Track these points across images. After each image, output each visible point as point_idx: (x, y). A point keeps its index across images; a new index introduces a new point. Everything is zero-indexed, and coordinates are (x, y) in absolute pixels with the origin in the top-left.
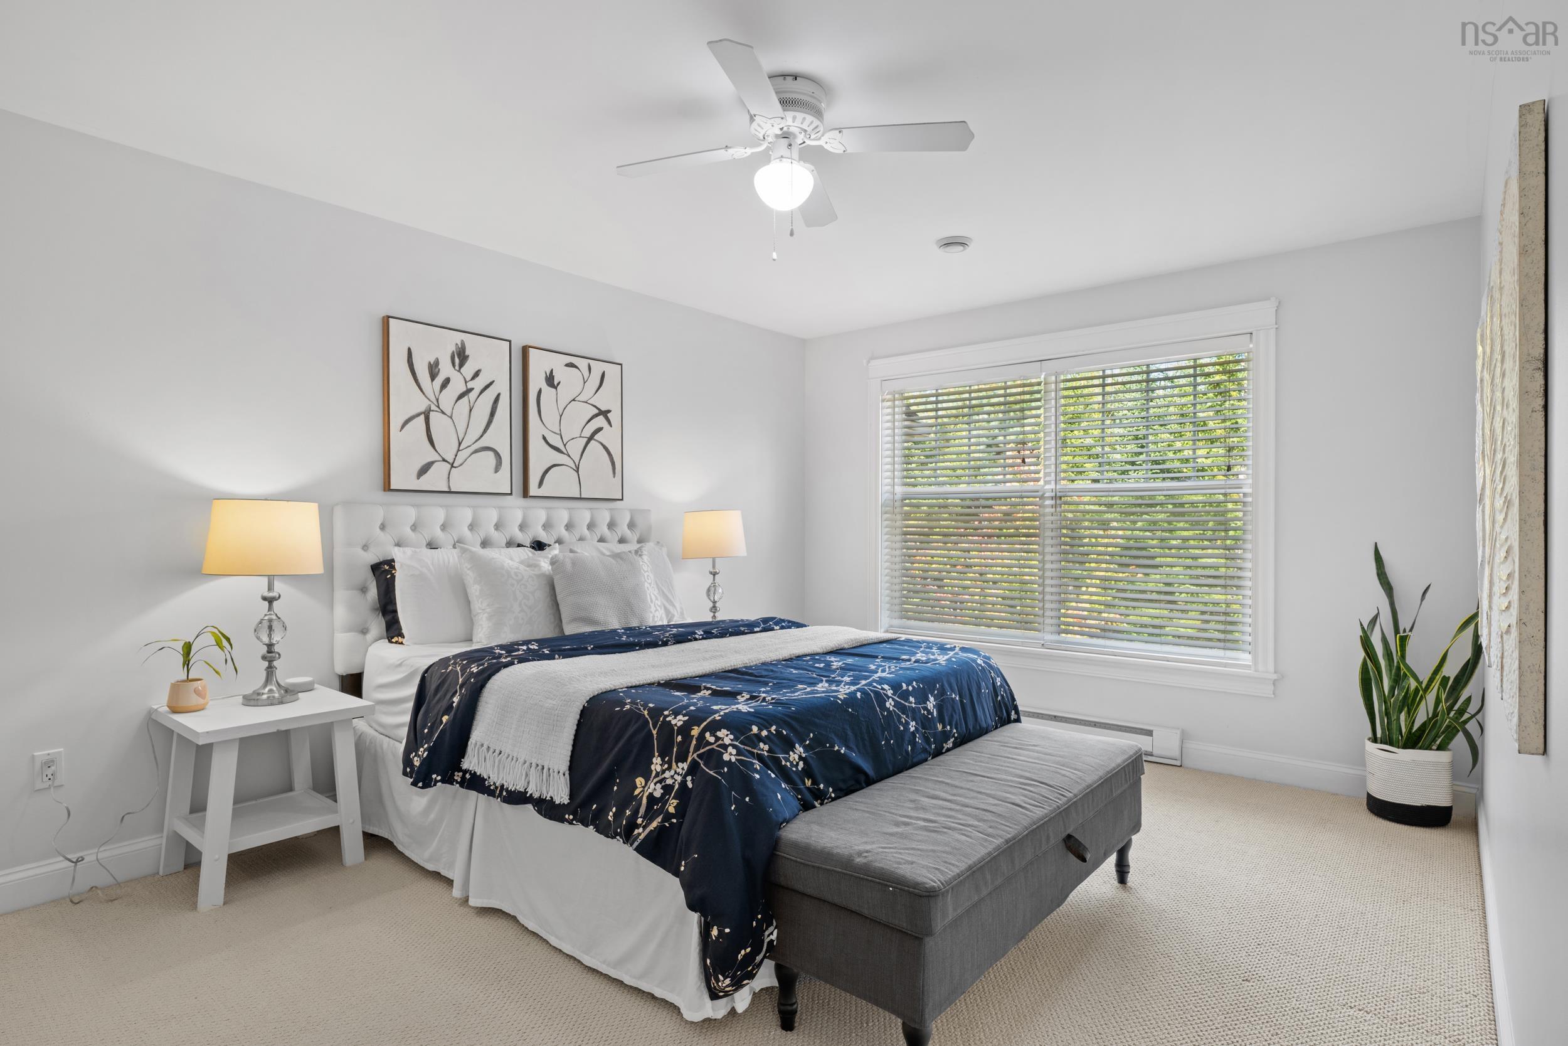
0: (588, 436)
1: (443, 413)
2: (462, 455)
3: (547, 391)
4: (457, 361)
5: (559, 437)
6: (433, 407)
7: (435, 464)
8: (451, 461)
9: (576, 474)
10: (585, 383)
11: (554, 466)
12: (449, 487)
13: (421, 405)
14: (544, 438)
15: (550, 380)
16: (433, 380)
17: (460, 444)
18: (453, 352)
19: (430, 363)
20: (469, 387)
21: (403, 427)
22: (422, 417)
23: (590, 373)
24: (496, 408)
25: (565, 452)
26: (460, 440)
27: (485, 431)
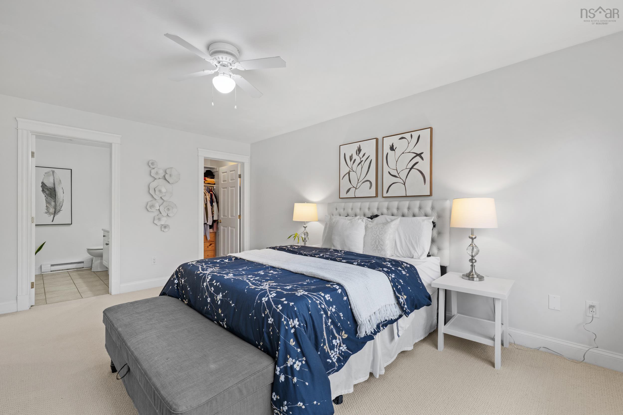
0: (410, 167)
1: (354, 171)
2: (359, 184)
3: (391, 153)
4: (358, 152)
5: (396, 171)
6: (351, 170)
7: (351, 188)
8: (356, 187)
9: (404, 185)
10: (409, 144)
11: (394, 183)
12: (355, 196)
13: (347, 170)
14: (389, 173)
15: (392, 148)
16: (351, 161)
17: (358, 181)
18: (357, 150)
19: (350, 156)
20: (361, 160)
21: (343, 179)
22: (348, 174)
23: (412, 138)
24: (370, 165)
25: (399, 177)
26: (359, 179)
27: (366, 174)
